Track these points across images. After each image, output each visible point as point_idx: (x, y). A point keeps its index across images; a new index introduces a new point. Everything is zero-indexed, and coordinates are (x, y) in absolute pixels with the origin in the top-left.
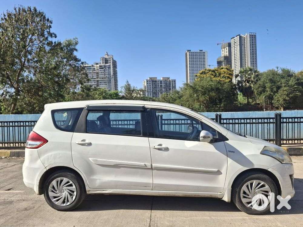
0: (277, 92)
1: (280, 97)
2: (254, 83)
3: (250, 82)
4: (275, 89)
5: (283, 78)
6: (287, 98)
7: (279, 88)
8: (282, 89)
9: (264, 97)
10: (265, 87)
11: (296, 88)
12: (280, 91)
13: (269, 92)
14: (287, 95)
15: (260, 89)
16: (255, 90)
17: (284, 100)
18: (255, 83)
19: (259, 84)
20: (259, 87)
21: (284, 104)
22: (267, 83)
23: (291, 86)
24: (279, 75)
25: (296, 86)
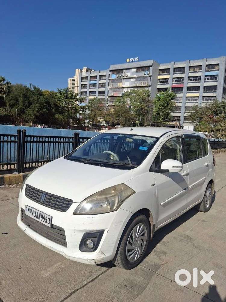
0: (29, 107)
1: (31, 113)
2: (6, 94)
3: (2, 93)
4: (27, 104)
5: (35, 95)
6: (38, 114)
7: (30, 104)
8: (33, 104)
9: (17, 110)
10: (17, 101)
11: (44, 106)
12: (32, 107)
13: (20, 106)
14: (38, 111)
15: (12, 102)
16: (7, 101)
17: (35, 115)
18: (8, 95)
19: (12, 97)
20: (12, 99)
21: (34, 118)
22: (20, 97)
23: (41, 104)
24: (31, 91)
25: (45, 105)
